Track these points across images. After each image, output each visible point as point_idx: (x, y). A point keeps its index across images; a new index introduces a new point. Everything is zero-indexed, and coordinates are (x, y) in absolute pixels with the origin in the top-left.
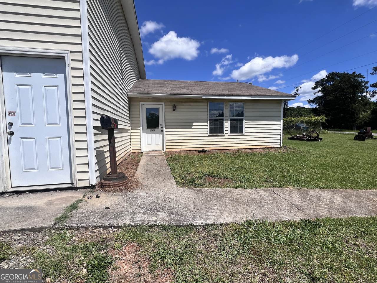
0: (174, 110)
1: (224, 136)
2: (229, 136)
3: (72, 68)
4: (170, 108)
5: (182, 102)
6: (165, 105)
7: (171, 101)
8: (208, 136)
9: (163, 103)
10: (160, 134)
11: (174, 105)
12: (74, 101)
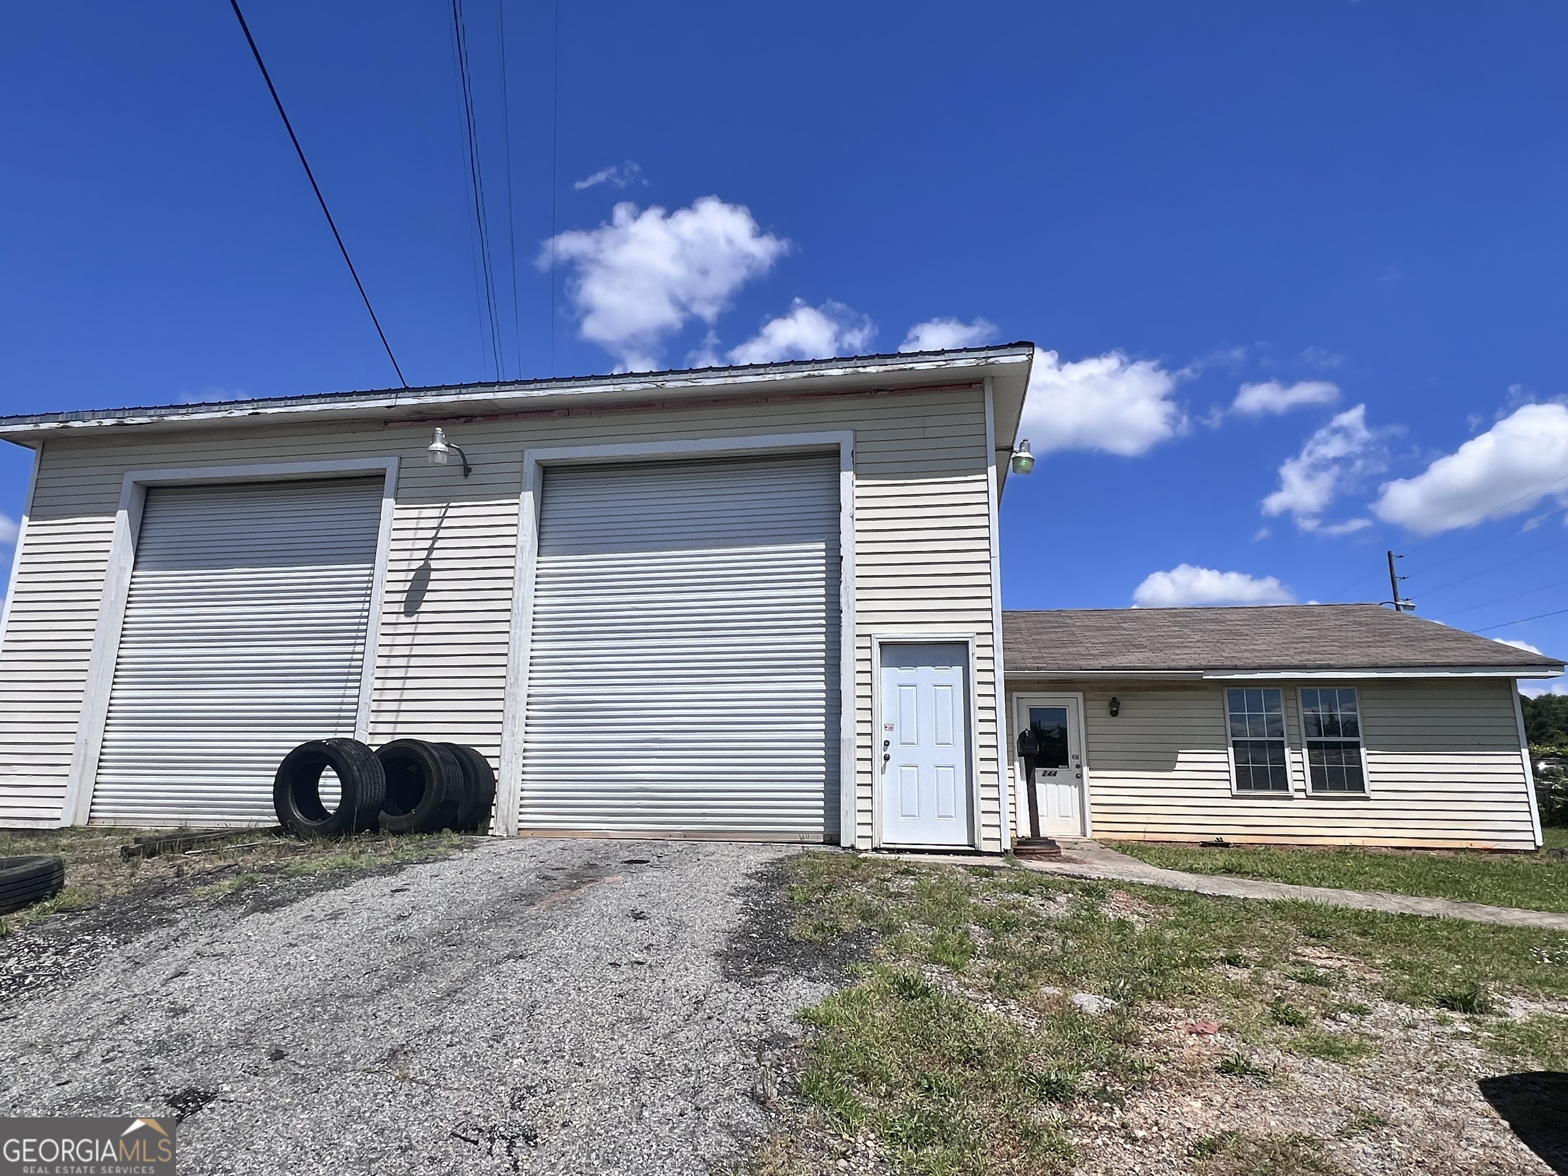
0: (1114, 714)
1: (1291, 798)
2: (1308, 798)
3: (978, 658)
4: (1101, 709)
5: (1138, 689)
6: (1085, 700)
7: (1102, 689)
8: (1234, 797)
9: (1080, 695)
10: (1073, 787)
11: (1114, 699)
12: (980, 708)
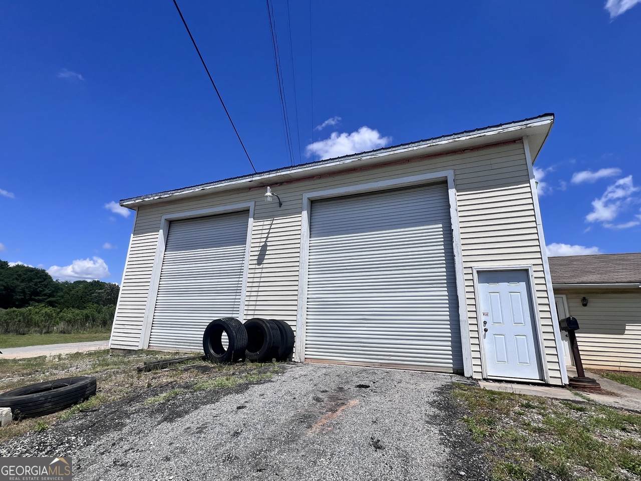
0: (585, 305)
3: (535, 278)
4: (577, 303)
5: (597, 293)
6: (567, 299)
7: (577, 293)
9: (564, 296)
11: (584, 298)
12: (539, 304)
